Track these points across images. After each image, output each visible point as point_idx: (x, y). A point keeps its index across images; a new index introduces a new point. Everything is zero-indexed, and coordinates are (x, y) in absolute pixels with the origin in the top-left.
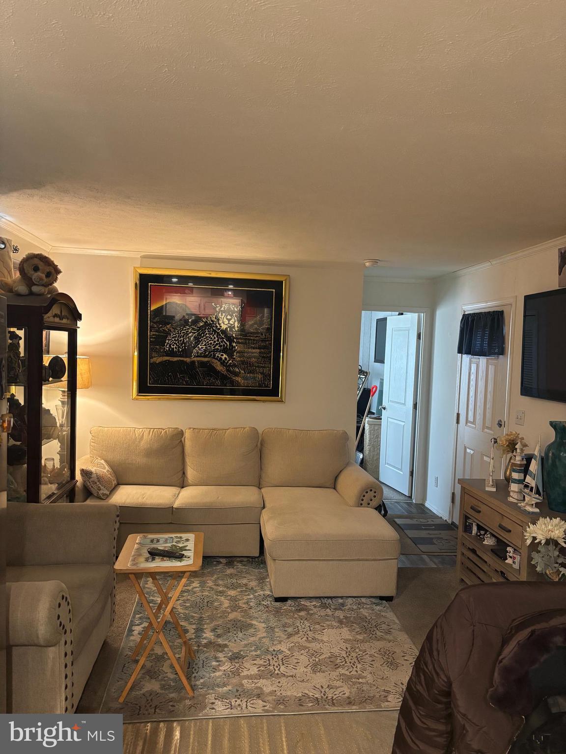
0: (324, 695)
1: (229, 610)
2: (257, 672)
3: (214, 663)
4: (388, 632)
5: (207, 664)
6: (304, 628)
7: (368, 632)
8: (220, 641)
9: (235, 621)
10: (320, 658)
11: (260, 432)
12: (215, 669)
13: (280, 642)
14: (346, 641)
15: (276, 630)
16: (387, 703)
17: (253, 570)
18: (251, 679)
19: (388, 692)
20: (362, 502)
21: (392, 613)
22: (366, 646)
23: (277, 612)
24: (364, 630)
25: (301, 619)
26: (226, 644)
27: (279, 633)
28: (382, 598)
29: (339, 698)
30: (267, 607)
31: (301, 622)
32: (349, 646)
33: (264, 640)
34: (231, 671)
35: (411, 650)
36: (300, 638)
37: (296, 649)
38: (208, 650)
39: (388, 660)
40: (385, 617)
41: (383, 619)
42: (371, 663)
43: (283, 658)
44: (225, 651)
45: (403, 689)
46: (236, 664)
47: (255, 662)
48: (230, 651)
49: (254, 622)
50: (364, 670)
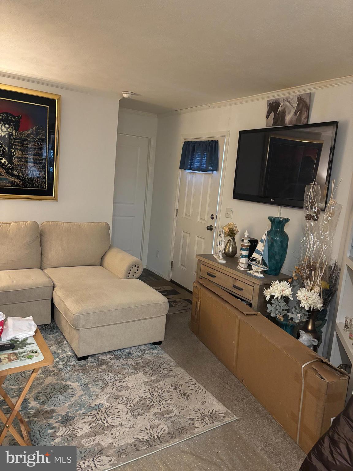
0: (151, 436)
1: (42, 376)
2: (90, 430)
3: (50, 431)
4: (170, 370)
5: (43, 433)
6: (111, 379)
7: (157, 372)
8: (46, 408)
9: (52, 386)
10: (134, 402)
11: (39, 223)
12: (53, 437)
13: (97, 396)
14: (145, 383)
15: (90, 386)
16: (197, 430)
17: (50, 335)
18: (88, 437)
19: (192, 419)
20: (129, 275)
21: (166, 354)
22: (161, 384)
23: (84, 369)
24: (154, 372)
25: (105, 372)
26: (52, 410)
27: (93, 389)
28: (154, 344)
29: (163, 435)
30: (75, 367)
31: (106, 375)
32: (149, 387)
33: (83, 398)
34: (68, 435)
35: (191, 380)
36: (111, 389)
37: (113, 400)
38: (39, 419)
39: (181, 392)
40: (163, 358)
41: (162, 360)
42: (171, 397)
43: (105, 411)
44: (54, 416)
45: (201, 414)
46: (69, 427)
47: (85, 420)
48: (59, 415)
49: (69, 383)
50: (168, 405)
